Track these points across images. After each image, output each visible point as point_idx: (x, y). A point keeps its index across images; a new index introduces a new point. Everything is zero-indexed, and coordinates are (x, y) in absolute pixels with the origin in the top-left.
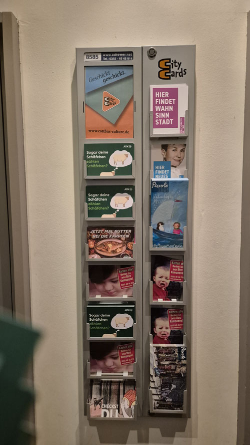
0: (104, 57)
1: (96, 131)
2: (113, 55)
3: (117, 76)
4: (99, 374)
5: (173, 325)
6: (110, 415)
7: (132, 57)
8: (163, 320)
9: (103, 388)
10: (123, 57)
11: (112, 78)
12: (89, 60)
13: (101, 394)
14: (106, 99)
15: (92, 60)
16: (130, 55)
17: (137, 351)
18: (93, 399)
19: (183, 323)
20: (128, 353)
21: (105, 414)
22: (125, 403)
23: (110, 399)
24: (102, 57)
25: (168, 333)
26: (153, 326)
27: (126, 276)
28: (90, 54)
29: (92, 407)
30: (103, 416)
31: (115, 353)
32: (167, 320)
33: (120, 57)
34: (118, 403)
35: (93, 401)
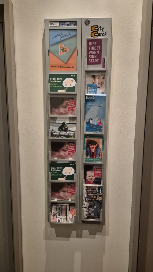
0: (60, 24)
1: (55, 67)
2: (65, 23)
3: (68, 35)
4: (56, 200)
5: (96, 175)
6: (61, 221)
7: (76, 24)
8: (91, 172)
9: (58, 207)
10: (71, 24)
11: (65, 36)
12: (52, 26)
13: (57, 210)
14: (61, 48)
15: (54, 26)
16: (75, 23)
17: (76, 188)
18: (52, 213)
19: (101, 174)
20: (71, 189)
21: (59, 221)
22: (70, 216)
23: (62, 213)
24: (59, 24)
25: (93, 179)
26: (85, 175)
27: (71, 148)
28: (53, 22)
29: (52, 217)
30: (58, 222)
31: (65, 189)
32: (93, 172)
33: (69, 24)
34: (66, 215)
35: (52, 214)
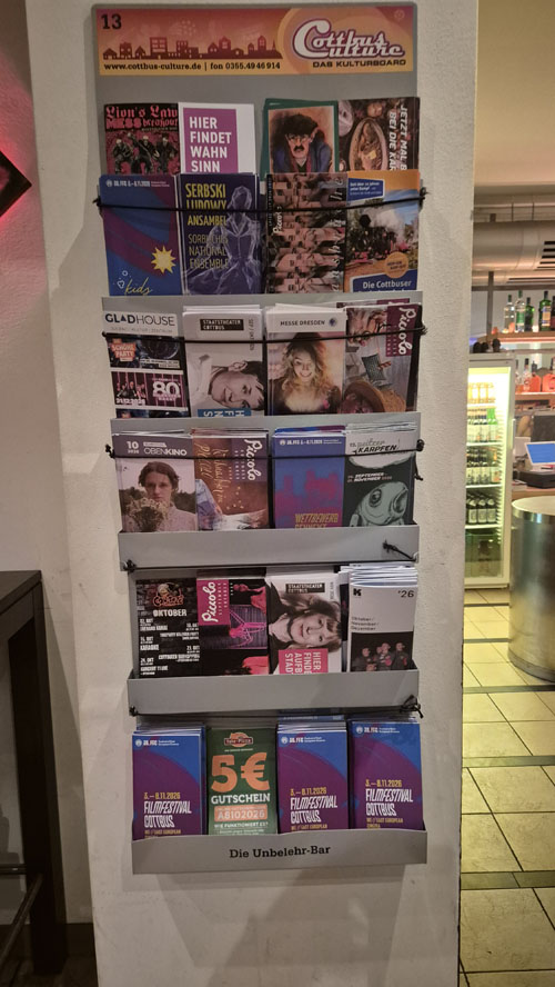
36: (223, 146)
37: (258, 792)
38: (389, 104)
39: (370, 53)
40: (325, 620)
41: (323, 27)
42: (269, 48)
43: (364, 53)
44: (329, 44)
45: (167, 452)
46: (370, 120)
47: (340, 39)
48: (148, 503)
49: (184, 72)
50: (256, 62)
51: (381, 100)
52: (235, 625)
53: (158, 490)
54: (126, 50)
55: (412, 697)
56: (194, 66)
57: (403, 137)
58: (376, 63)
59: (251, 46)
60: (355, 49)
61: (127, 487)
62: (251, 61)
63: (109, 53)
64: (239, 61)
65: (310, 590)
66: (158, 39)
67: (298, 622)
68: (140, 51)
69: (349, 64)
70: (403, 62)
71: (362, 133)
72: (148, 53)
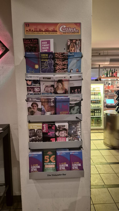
36: (48, 47)
37: (53, 163)
38: (76, 40)
39: (73, 31)
40: (65, 132)
41: (65, 27)
42: (55, 30)
43: (72, 31)
44: (66, 30)
45: (36, 100)
46: (73, 43)
47: (68, 29)
48: (32, 110)
49: (40, 34)
50: (53, 32)
51: (75, 39)
52: (49, 132)
53: (34, 107)
54: (30, 30)
55: (81, 146)
56: (42, 33)
57: (79, 46)
58: (74, 33)
59: (52, 30)
60: (70, 30)
61: (29, 107)
62: (52, 32)
63: (27, 31)
64: (50, 32)
65: (63, 126)
66: (36, 28)
67: (61, 132)
68: (32, 30)
69: (69, 33)
70: (79, 33)
71: (72, 45)
72: (34, 31)
